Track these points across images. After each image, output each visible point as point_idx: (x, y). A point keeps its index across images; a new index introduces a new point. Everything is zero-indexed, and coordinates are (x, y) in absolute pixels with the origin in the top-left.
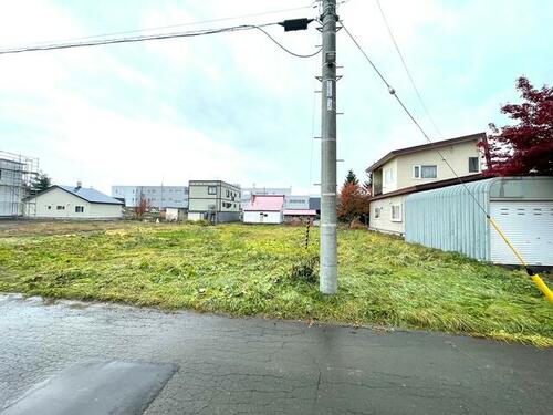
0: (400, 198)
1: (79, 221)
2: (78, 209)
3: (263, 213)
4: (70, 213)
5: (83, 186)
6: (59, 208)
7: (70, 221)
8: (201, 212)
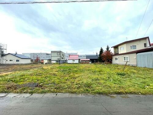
0: (128, 55)
1: (18, 65)
2: (17, 61)
3: (73, 60)
4: (14, 62)
5: (17, 53)
6: (10, 60)
7: (15, 65)
8: (56, 60)
